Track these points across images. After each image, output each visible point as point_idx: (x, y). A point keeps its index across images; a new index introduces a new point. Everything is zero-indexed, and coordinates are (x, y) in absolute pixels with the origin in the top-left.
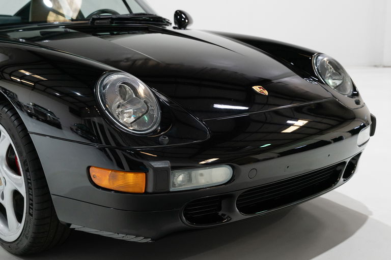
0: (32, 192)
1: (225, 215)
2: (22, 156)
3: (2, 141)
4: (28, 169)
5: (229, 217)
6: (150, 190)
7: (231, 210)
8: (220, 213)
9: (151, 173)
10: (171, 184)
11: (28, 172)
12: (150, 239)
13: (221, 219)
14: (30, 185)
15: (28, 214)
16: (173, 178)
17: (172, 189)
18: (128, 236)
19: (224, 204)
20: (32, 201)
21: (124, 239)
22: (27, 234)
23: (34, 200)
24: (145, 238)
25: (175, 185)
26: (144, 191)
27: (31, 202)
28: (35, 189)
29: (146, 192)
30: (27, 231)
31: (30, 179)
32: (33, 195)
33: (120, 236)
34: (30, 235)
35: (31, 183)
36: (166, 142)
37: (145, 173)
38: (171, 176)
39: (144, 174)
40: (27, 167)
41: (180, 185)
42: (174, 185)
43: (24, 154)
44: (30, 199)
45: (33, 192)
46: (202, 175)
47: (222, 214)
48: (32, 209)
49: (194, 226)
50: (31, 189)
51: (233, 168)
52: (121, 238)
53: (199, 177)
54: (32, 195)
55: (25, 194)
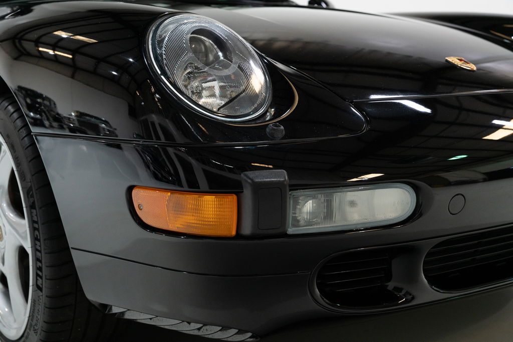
0: (40, 246)
1: (400, 290)
2: (24, 180)
3: (2, 158)
4: (34, 203)
5: (408, 293)
6: (247, 230)
7: (412, 278)
8: (391, 285)
9: (247, 193)
10: (290, 221)
11: (35, 208)
12: (250, 334)
13: (392, 297)
14: (37, 232)
15: (35, 286)
16: (295, 208)
17: (291, 231)
18: (208, 327)
19: (397, 266)
20: (41, 262)
21: (200, 333)
22: (36, 325)
23: (43, 261)
24: (240, 332)
25: (298, 221)
26: (234, 233)
27: (39, 264)
28: (45, 240)
29: (239, 236)
30: (35, 318)
31: (36, 222)
32: (42, 251)
33: (190, 329)
34: (40, 325)
35: (38, 230)
36: (280, 135)
37: (236, 194)
38: (291, 203)
39: (235, 197)
40: (32, 200)
41: (309, 223)
42: (296, 223)
43: (29, 177)
44: (37, 260)
45: (42, 245)
46: (353, 204)
47: (396, 288)
48: (41, 277)
49: (339, 309)
50: (39, 240)
51: (416, 189)
52: (196, 333)
53: (348, 209)
54: (40, 251)
55: (30, 249)
